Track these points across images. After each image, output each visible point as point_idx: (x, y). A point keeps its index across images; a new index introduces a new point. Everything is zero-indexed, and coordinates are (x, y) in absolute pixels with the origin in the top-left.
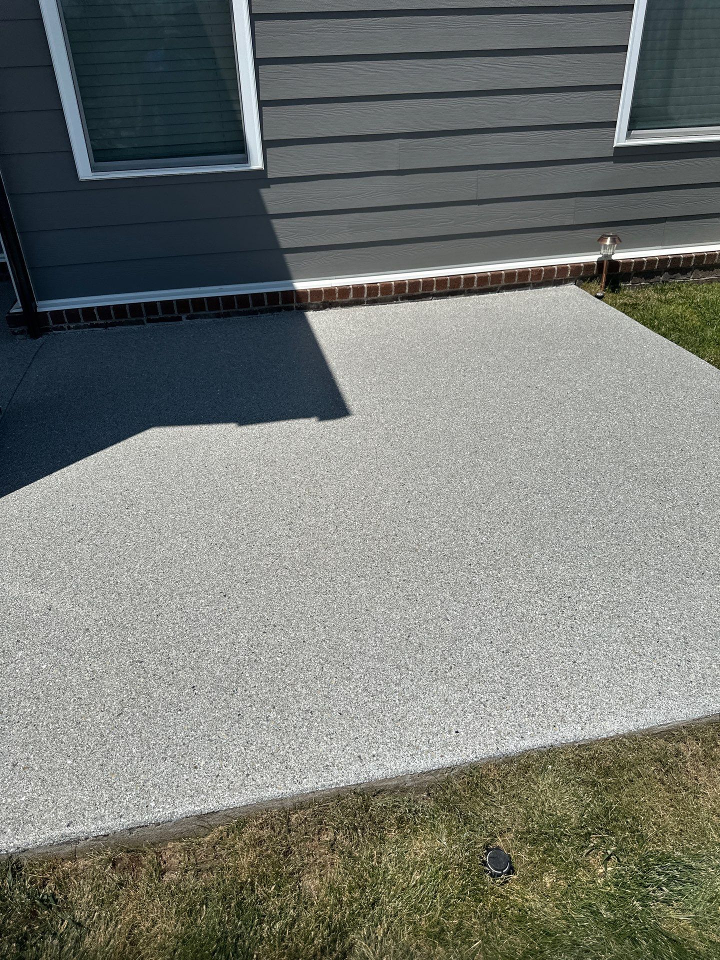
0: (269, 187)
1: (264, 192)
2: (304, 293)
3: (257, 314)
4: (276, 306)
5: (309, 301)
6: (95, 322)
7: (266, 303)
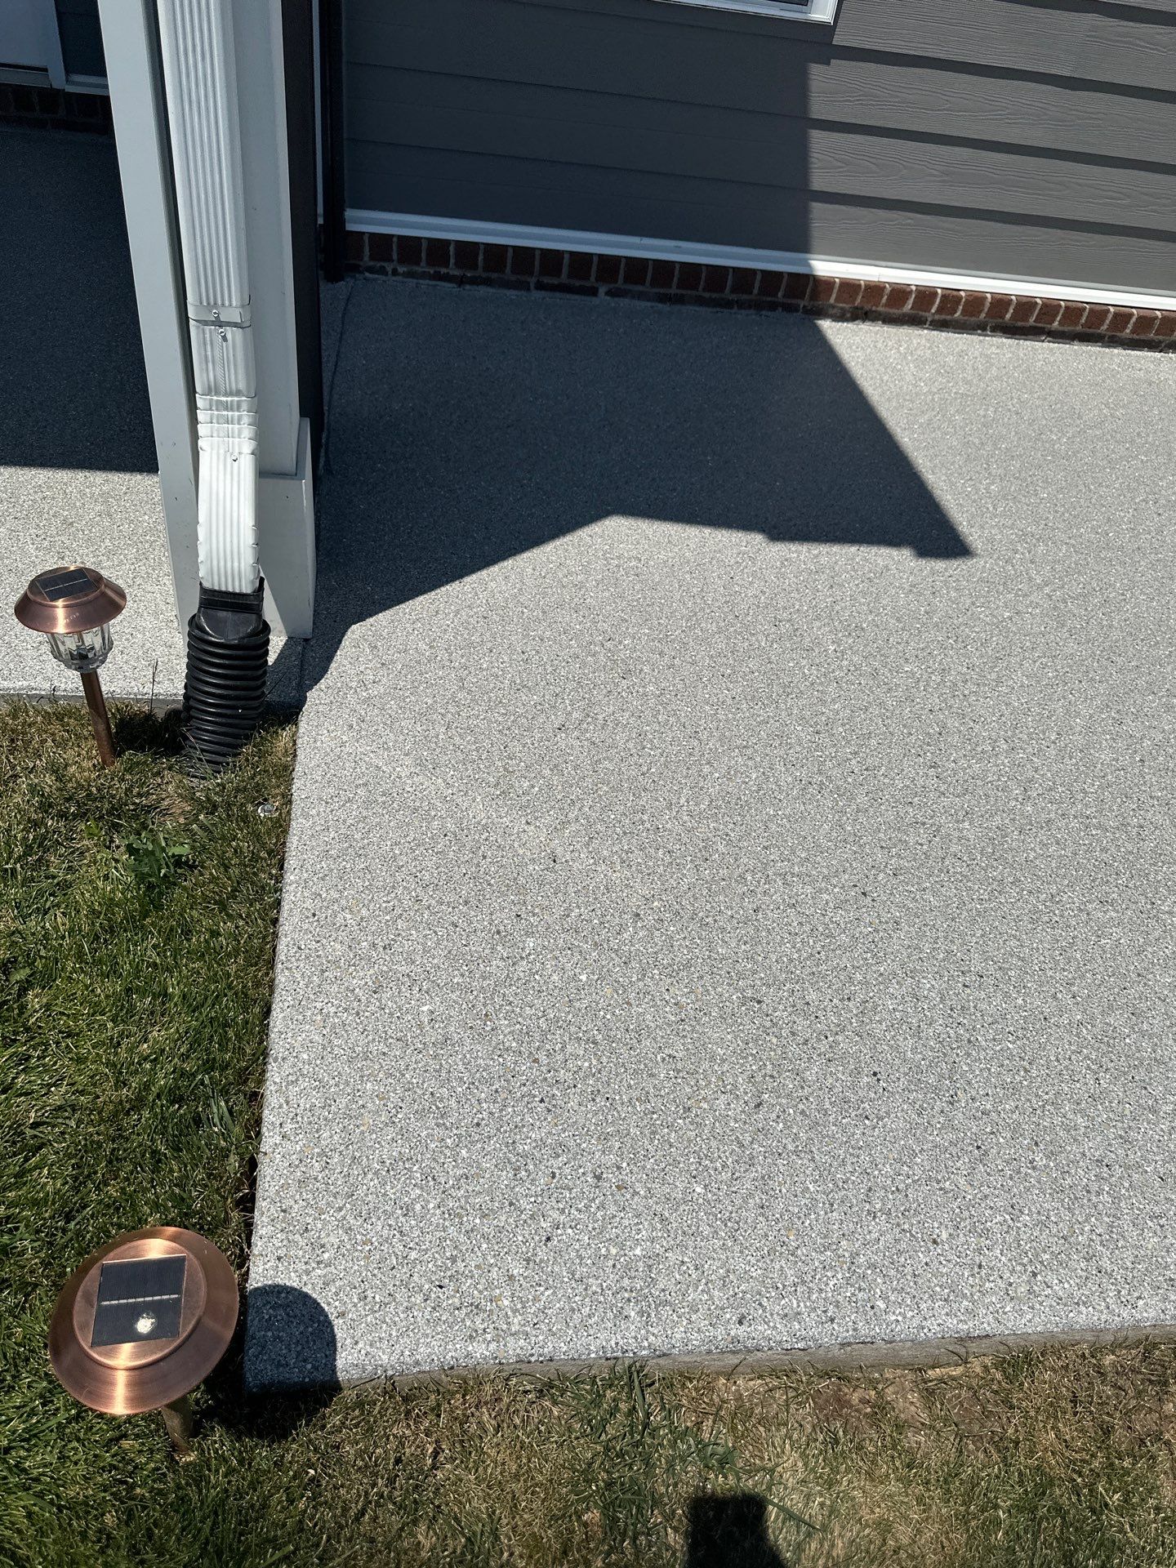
0: (828, 64)
1: (817, 71)
2: (826, 284)
3: (732, 308)
4: (769, 299)
5: (832, 301)
6: (443, 271)
7: (756, 291)
